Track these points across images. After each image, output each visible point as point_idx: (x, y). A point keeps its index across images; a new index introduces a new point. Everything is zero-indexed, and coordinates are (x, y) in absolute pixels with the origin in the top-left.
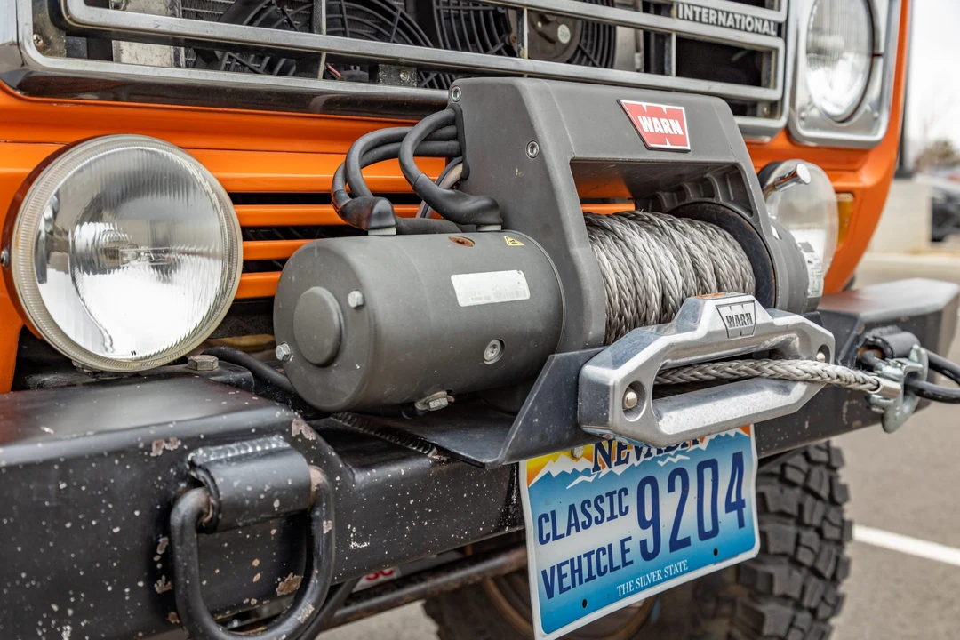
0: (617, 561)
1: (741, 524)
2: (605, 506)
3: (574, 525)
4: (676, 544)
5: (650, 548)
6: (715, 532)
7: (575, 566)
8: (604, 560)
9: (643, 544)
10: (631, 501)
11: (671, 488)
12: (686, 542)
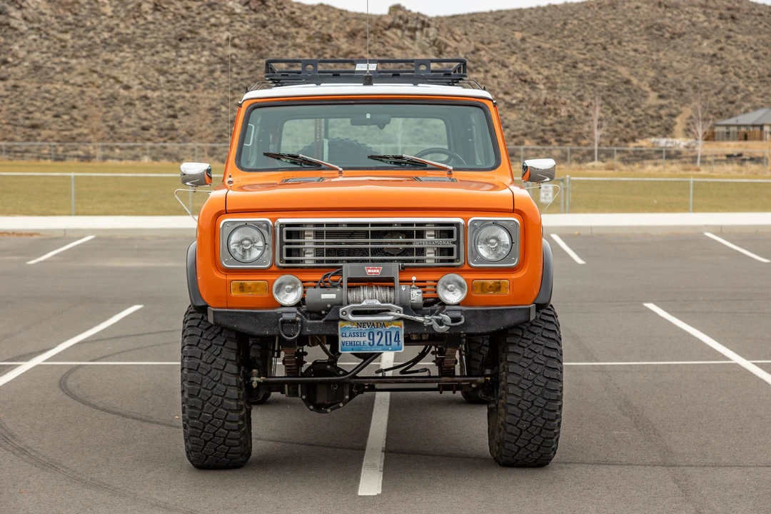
0: (362, 344)
1: (398, 345)
2: (359, 335)
3: (350, 335)
4: (378, 345)
5: (371, 344)
6: (391, 345)
7: (351, 343)
8: (358, 343)
9: (369, 343)
10: (367, 335)
11: (378, 334)
12: (382, 345)
